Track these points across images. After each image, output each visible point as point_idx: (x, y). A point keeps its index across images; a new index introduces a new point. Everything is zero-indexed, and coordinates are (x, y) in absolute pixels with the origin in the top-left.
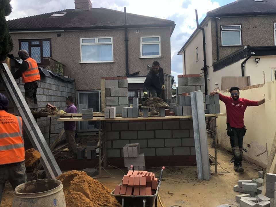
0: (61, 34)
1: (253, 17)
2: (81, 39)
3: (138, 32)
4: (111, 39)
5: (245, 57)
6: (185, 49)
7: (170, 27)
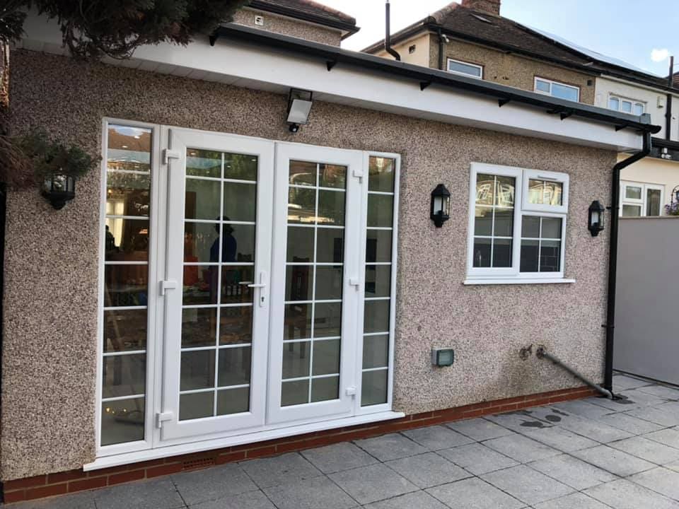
1: (503, 53)
7: (342, 31)
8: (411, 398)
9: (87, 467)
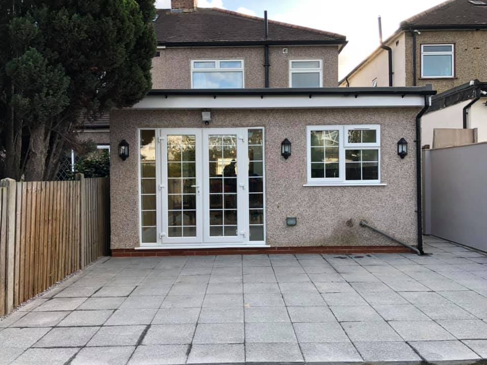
0: (159, 53)
1: (473, 31)
2: (192, 62)
3: (286, 52)
4: (241, 62)
6: (349, 79)
7: (339, 45)
8: (275, 239)
9: (136, 248)
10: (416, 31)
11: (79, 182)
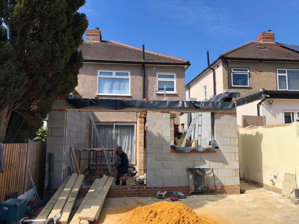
1: (258, 62)
2: (99, 72)
3: (155, 69)
4: (128, 73)
5: (261, 99)
6: (190, 86)
7: (185, 66)
10: (228, 60)
11: (27, 144)
